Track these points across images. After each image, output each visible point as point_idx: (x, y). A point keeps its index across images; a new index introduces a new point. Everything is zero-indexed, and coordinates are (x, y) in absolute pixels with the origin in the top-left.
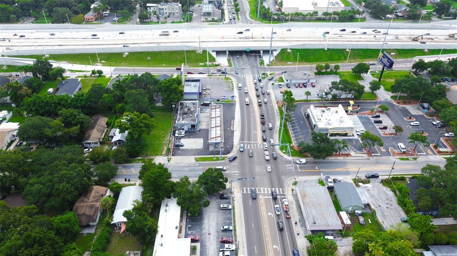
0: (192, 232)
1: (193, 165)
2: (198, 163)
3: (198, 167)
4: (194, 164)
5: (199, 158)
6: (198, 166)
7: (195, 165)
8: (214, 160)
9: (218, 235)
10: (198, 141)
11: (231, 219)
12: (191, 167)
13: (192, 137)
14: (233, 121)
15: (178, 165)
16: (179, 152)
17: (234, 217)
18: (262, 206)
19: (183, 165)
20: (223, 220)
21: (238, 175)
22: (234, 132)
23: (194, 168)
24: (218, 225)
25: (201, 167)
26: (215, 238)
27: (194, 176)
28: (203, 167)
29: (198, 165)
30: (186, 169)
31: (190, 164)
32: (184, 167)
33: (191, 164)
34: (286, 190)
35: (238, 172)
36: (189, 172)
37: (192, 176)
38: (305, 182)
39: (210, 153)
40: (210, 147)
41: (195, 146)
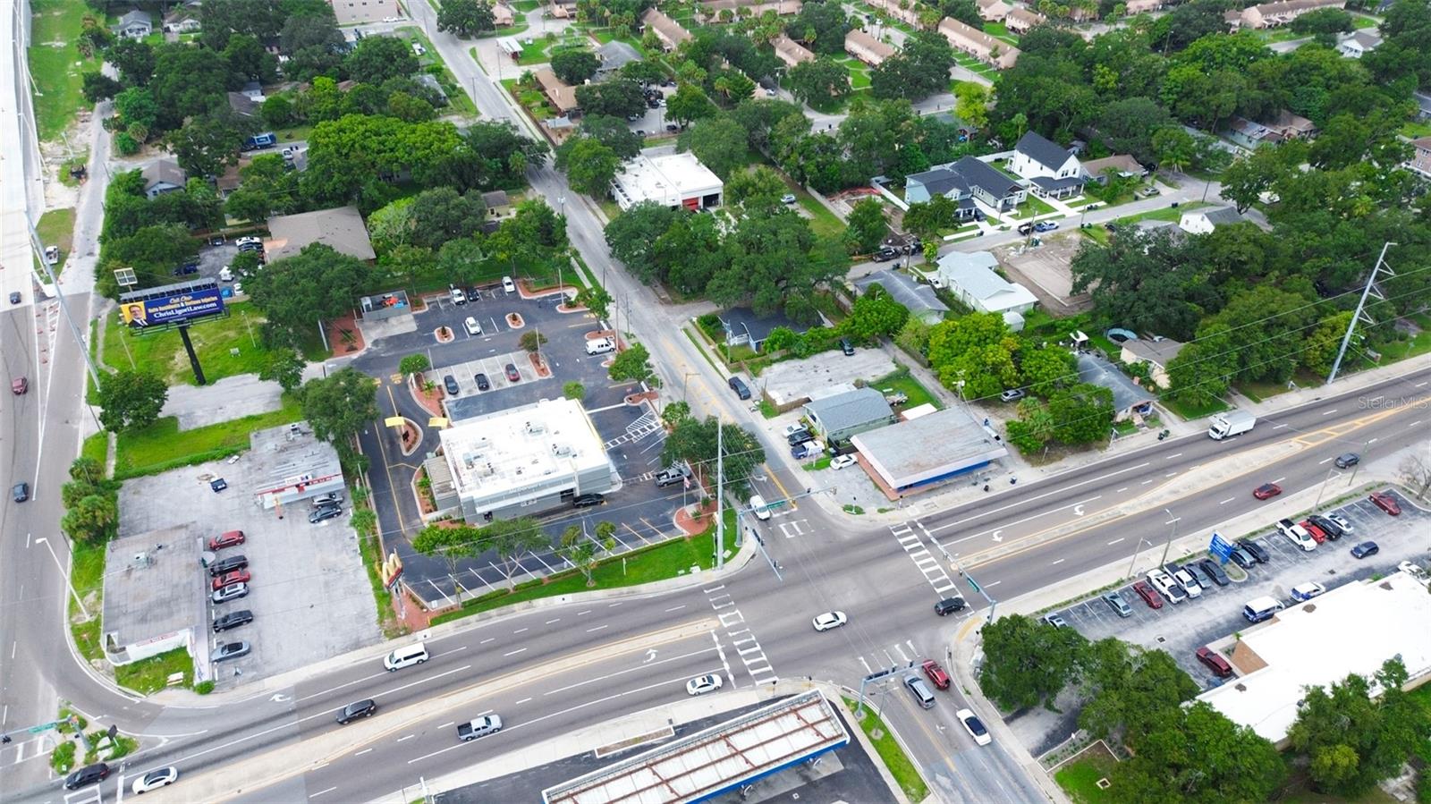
0: (1196, 677)
1: (957, 794)
2: (933, 779)
3: (954, 769)
4: (946, 791)
5: (906, 791)
6: (947, 774)
7: (949, 786)
8: (887, 733)
9: (1147, 619)
11: (1080, 607)
12: (972, 796)
14: (601, 751)
17: (1069, 602)
18: (986, 556)
20: (1098, 624)
21: (909, 643)
22: (675, 725)
23: (964, 784)
24: (1121, 629)
25: (948, 761)
26: (1159, 623)
27: (1000, 765)
28: (942, 753)
29: (939, 777)
34: (891, 523)
35: (897, 646)
37: (1005, 772)
39: (856, 761)
40: (825, 774)
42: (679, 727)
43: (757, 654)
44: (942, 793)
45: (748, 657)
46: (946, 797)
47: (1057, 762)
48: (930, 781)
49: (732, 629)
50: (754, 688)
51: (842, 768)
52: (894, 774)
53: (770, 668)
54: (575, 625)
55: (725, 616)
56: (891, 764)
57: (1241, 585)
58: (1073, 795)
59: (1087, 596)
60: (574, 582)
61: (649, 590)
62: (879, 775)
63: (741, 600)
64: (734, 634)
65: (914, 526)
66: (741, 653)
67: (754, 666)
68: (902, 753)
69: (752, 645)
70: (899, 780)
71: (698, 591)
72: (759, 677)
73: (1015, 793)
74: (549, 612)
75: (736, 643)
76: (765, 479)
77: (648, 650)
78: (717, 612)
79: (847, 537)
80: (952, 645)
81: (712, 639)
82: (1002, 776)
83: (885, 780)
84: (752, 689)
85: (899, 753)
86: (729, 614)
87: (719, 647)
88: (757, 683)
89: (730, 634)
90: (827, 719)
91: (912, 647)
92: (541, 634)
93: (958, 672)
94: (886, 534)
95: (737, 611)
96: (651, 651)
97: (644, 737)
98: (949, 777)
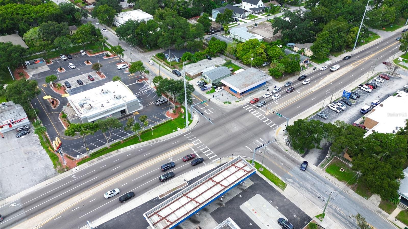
1: (296, 183)
2: (286, 180)
3: (292, 176)
5: (279, 186)
6: (290, 177)
7: (292, 181)
8: (265, 169)
10: (251, 209)
12: (301, 183)
13: (251, 224)
14: (160, 196)
15: (314, 200)
16: (295, 216)
19: (307, 194)
22: (187, 181)
23: (297, 180)
25: (289, 173)
28: (286, 171)
29: (288, 179)
30: (309, 186)
31: (297, 188)
32: (309, 191)
33: (296, 186)
34: (241, 105)
35: (257, 141)
36: (309, 180)
38: (219, 99)
39: (257, 180)
40: (248, 186)
41: (264, 206)
42: (189, 181)
43: (210, 152)
44: (291, 184)
45: (207, 153)
46: (293, 185)
47: (324, 166)
48: (285, 181)
49: (198, 145)
50: (212, 163)
51: (254, 183)
52: (272, 181)
53: (216, 155)
54: (138, 155)
55: (194, 142)
56: (270, 178)
57: (355, 105)
58: (334, 175)
59: (312, 115)
60: (134, 140)
61: (163, 139)
62: (267, 183)
63: (198, 136)
64: (199, 147)
65: (249, 104)
66: (204, 153)
67: (210, 156)
68: (272, 174)
69: (207, 149)
70: (275, 183)
71: (182, 136)
72: (213, 159)
73: (315, 179)
74: (126, 152)
75: (201, 150)
76: (194, 98)
77: (169, 158)
78: (191, 141)
79: (228, 111)
80: (275, 137)
81: (192, 150)
82: (309, 174)
83: (270, 184)
84: (211, 164)
85: (271, 174)
86: (195, 141)
87: (195, 152)
88: (213, 161)
89: (198, 147)
90: (246, 165)
91: (262, 140)
92: (125, 160)
93: (281, 145)
94: (241, 108)
95: (198, 140)
96: (170, 158)
97: (176, 187)
98: (291, 179)
